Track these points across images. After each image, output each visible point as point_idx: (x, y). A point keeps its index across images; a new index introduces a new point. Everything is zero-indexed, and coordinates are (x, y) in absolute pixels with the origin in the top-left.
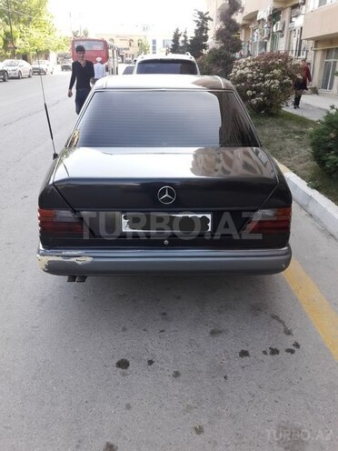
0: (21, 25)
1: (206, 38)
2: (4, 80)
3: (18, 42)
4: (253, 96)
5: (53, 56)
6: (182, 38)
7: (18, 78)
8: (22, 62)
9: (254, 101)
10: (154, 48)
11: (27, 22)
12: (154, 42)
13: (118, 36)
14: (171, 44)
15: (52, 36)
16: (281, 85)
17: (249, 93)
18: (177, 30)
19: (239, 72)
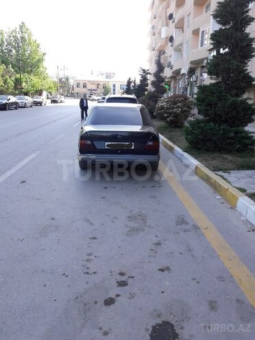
0: (26, 74)
1: (147, 85)
2: (16, 109)
3: (24, 84)
4: (168, 117)
5: (45, 93)
6: (133, 84)
7: (24, 107)
8: (26, 97)
9: (168, 119)
10: (114, 90)
11: (29, 73)
12: (114, 86)
13: (89, 82)
14: (125, 87)
15: (45, 81)
16: (181, 111)
17: (165, 115)
18: (130, 79)
19: (160, 105)
